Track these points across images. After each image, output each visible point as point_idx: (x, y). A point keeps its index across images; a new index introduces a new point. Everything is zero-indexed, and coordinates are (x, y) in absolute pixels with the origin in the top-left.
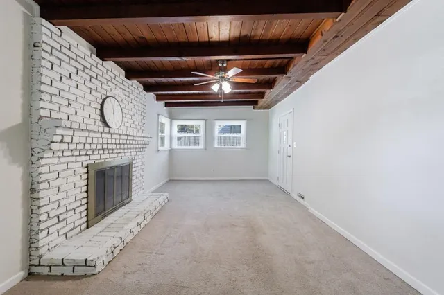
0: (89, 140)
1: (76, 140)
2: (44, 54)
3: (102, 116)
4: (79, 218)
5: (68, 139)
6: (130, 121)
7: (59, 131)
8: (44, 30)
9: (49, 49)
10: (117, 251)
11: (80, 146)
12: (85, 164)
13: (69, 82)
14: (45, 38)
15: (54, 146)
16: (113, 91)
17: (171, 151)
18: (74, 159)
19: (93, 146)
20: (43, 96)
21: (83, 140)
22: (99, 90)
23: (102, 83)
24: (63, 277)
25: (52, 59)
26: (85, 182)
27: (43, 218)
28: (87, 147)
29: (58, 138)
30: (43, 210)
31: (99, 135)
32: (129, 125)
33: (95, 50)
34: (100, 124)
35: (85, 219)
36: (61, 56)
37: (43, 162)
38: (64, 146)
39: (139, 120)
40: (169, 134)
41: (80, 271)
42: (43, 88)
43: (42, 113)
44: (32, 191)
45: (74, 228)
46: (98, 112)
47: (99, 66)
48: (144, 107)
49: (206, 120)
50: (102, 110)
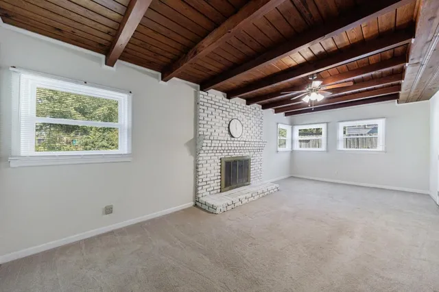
0: (220, 145)
1: (213, 145)
2: (201, 107)
3: (229, 131)
4: (216, 185)
5: (209, 145)
6: (249, 132)
7: (205, 141)
8: (201, 96)
9: (202, 104)
10: (229, 208)
11: (216, 148)
12: (219, 157)
13: (212, 116)
14: (201, 99)
15: (204, 148)
16: (237, 115)
17: (292, 152)
18: (213, 154)
19: (223, 148)
20: (200, 126)
21: (217, 145)
22: (228, 116)
23: (229, 112)
24: (205, 210)
25: (204, 107)
26: (220, 167)
27: (200, 181)
28: (219, 148)
29: (205, 145)
30: (200, 177)
31: (225, 142)
32: (248, 134)
33: (226, 94)
34: (229, 135)
35: (220, 187)
36: (207, 105)
37: (200, 155)
38: (208, 148)
39: (257, 130)
40: (290, 137)
41: (211, 210)
42: (200, 122)
43: (200, 133)
44: (197, 168)
45: (214, 190)
46: (227, 129)
47: (228, 103)
48: (261, 120)
49: (327, 123)
50: (229, 128)
